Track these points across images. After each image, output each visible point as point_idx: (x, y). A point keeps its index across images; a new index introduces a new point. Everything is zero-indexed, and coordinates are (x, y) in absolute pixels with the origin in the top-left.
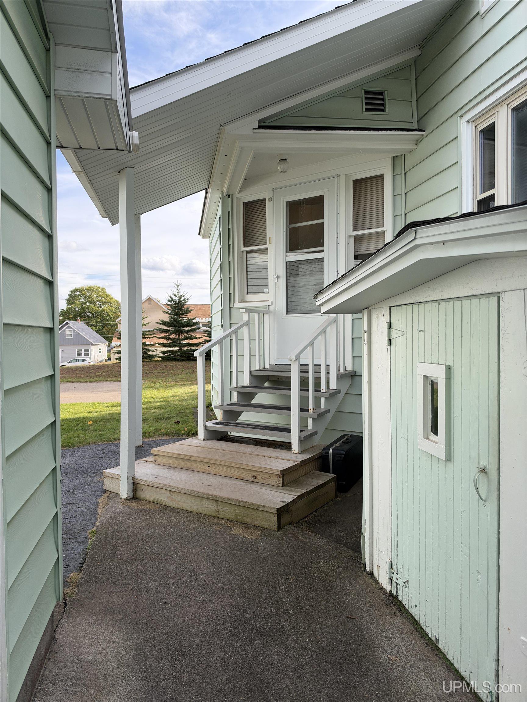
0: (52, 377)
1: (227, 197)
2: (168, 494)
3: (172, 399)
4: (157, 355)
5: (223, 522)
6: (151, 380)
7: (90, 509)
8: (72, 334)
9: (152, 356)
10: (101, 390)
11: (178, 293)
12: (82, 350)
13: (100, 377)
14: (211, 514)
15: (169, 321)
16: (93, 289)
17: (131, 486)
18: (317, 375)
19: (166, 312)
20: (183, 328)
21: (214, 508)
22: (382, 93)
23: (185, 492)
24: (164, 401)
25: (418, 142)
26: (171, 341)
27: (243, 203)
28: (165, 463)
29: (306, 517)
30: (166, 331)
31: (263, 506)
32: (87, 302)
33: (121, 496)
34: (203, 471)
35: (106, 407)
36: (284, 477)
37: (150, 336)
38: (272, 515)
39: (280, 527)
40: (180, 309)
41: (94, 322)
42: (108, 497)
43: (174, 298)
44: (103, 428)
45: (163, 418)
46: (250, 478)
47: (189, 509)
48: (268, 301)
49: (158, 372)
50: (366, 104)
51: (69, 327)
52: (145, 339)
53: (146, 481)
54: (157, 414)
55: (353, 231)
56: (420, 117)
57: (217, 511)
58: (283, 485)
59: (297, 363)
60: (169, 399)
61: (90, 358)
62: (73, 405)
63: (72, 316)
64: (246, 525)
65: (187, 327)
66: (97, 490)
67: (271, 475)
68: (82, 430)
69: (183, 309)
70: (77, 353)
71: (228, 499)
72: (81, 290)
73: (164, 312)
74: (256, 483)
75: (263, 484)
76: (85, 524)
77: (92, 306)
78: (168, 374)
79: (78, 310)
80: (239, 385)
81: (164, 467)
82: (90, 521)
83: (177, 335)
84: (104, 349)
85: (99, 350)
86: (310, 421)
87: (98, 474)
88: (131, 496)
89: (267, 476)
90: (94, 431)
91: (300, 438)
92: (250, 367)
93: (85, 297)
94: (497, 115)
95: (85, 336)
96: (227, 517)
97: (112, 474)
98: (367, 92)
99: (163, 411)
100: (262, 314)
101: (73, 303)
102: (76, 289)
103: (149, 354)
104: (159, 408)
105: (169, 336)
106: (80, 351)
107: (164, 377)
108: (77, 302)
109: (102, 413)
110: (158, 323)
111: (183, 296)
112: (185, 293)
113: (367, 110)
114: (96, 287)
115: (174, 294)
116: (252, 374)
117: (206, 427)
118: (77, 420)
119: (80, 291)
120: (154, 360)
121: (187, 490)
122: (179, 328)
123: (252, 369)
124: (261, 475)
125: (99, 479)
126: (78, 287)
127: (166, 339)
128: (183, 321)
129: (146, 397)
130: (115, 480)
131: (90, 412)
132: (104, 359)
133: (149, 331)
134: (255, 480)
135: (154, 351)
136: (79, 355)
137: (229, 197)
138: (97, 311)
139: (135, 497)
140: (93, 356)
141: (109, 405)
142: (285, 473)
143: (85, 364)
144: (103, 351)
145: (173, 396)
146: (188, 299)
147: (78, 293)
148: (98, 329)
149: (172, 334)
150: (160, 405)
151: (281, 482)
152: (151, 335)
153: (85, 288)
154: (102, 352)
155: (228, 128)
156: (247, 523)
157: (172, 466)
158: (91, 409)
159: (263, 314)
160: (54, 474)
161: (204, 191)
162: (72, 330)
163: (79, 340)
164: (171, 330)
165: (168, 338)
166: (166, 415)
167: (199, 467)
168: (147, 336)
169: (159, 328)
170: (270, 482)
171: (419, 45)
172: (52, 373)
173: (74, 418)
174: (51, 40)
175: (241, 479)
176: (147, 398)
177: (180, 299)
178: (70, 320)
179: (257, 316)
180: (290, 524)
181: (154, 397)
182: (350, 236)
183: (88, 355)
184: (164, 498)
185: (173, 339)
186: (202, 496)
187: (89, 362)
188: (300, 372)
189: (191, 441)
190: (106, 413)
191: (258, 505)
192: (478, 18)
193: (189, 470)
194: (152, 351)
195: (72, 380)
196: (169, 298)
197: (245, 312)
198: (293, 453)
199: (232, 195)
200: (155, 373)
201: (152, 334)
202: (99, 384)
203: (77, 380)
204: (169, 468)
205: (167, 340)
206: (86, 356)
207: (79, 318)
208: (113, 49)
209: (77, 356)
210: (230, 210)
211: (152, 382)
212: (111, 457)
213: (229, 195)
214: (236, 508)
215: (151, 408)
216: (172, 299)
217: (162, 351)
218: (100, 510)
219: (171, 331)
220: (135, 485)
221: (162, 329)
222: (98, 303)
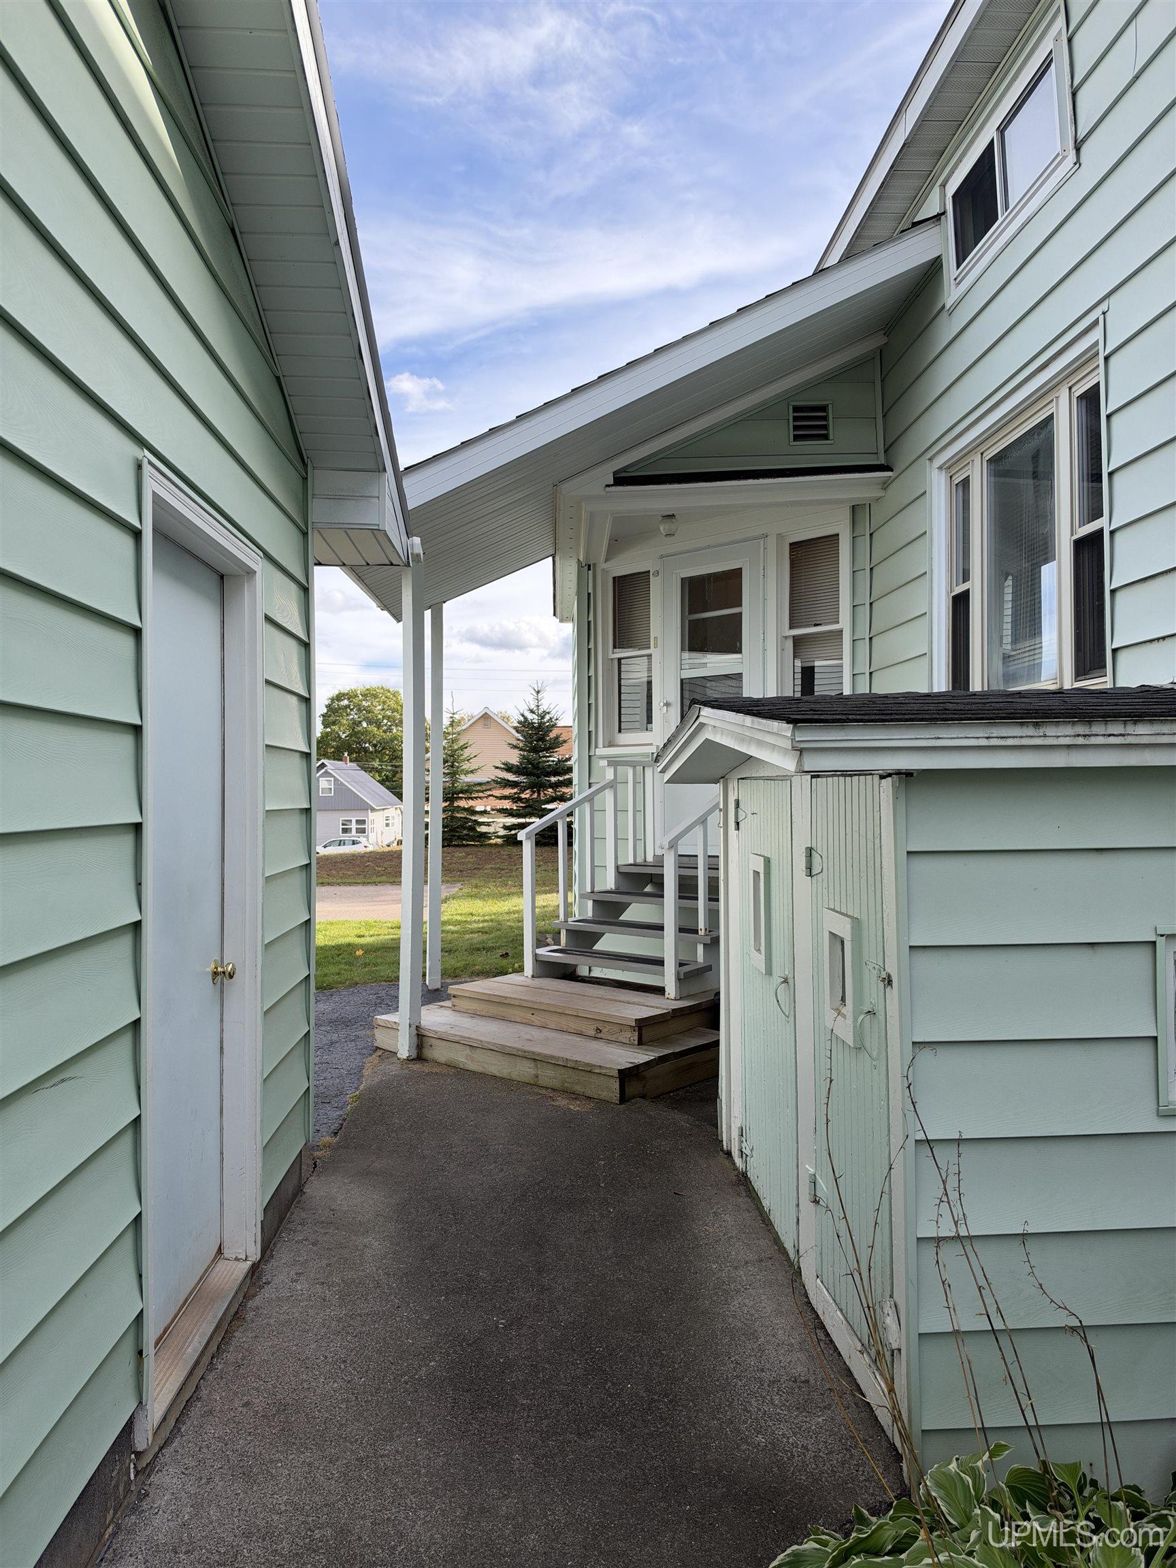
0: (308, 866)
1: (587, 567)
2: (468, 1051)
3: (507, 917)
4: (494, 833)
5: (544, 1092)
6: (474, 881)
7: (352, 1071)
8: (332, 787)
9: (485, 836)
10: (383, 898)
11: (538, 706)
12: (351, 820)
13: (382, 875)
14: (527, 1082)
15: (518, 764)
16: (374, 693)
17: (415, 1039)
18: (713, 873)
19: (513, 745)
20: (548, 778)
21: (533, 1072)
22: (824, 408)
23: (492, 1048)
24: (492, 921)
25: (885, 485)
26: (521, 805)
27: (614, 578)
28: (468, 1009)
29: (671, 1092)
30: (514, 784)
31: (600, 1066)
32: (364, 720)
33: (399, 1056)
34: (524, 1021)
35: (388, 928)
36: (641, 1030)
37: (481, 795)
38: (612, 1081)
39: (623, 1099)
40: (542, 739)
41: (376, 764)
42: (380, 1056)
43: (530, 716)
44: (380, 960)
45: (484, 948)
46: (592, 1033)
47: (497, 1074)
48: (652, 744)
49: (492, 868)
50: (796, 428)
51: (327, 774)
52: (472, 800)
53: (436, 1032)
54: (475, 941)
55: (790, 628)
56: (888, 445)
57: (537, 1077)
58: (640, 1043)
59: (672, 852)
60: (500, 918)
61: (367, 837)
62: (332, 924)
63: (333, 750)
64: (574, 1095)
65: (554, 777)
66: (365, 1048)
67: (622, 1026)
68: (346, 964)
69: (548, 738)
70: (341, 827)
71: (552, 1057)
72: (350, 696)
73: (510, 744)
74: (601, 1040)
75: (610, 1041)
76: (344, 1088)
77: (373, 729)
78: (511, 870)
79: (346, 737)
80: (596, 889)
81: (466, 1015)
82: (351, 1085)
83: (534, 792)
84: (396, 817)
85: (386, 820)
86: (700, 948)
87: (367, 1026)
88: (414, 1055)
89: (616, 1028)
90: (366, 965)
91: (678, 974)
92: (616, 858)
93: (359, 710)
94: (972, 467)
95: (359, 792)
96: (550, 1085)
97: (388, 1021)
98: (796, 409)
99: (485, 937)
100: (642, 767)
101: (334, 723)
102: (340, 693)
103: (478, 830)
104: (479, 931)
105: (519, 793)
106: (348, 823)
107: (500, 878)
108: (345, 722)
109: (381, 937)
110: (497, 768)
111: (548, 713)
112: (552, 707)
113: (796, 438)
114: (382, 688)
115: (530, 710)
116: (621, 871)
117: (536, 956)
118: (338, 948)
119: (349, 699)
120: (489, 844)
121: (494, 1044)
122: (538, 777)
123: (620, 863)
124: (608, 1027)
125: (368, 1032)
126: (345, 689)
127: (513, 799)
128: (548, 764)
129: (460, 912)
130: (392, 1031)
131: (360, 936)
132: (395, 839)
133: (480, 784)
134: (599, 1035)
135: (489, 826)
136: (345, 831)
137: (589, 569)
138: (384, 739)
139: (419, 1056)
140: (373, 834)
141: (394, 925)
142: (642, 1025)
143: (358, 849)
144: (393, 825)
145: (508, 913)
146: (557, 719)
147: (345, 702)
148: (385, 777)
149: (525, 790)
150: (483, 928)
151: (636, 1038)
152: (483, 791)
153: (359, 692)
154: (390, 825)
155: (565, 487)
156: (578, 1093)
157: (478, 1013)
158: (363, 931)
159: (644, 767)
160: (307, 982)
161: (551, 558)
162: (332, 779)
163: (347, 801)
164: (524, 782)
165: (516, 798)
166: (490, 944)
167: (518, 1014)
168: (476, 795)
169: (500, 778)
170: (621, 1039)
171: (883, 329)
172: (307, 862)
173: (333, 944)
174: (309, 466)
175: (580, 1034)
176: (461, 915)
177: (541, 720)
178: (329, 758)
179: (630, 771)
180: (644, 1097)
181: (474, 912)
182: (786, 637)
183: (363, 831)
184: (461, 1057)
185: (527, 800)
186: (515, 1053)
187: (366, 847)
188: (679, 867)
189: (513, 978)
190: (387, 937)
191: (593, 1066)
192: (944, 314)
193: (503, 1019)
194: (486, 825)
195: (330, 880)
196: (520, 716)
197: (608, 765)
198: (668, 998)
199: (595, 564)
200: (486, 869)
201: (486, 790)
202: (380, 888)
203: (339, 881)
204: (474, 1016)
205: (516, 802)
206: (359, 833)
207: (346, 754)
208: (381, 468)
209: (342, 833)
210: (591, 591)
211: (476, 887)
212: (390, 1004)
213: (589, 566)
214: (563, 1071)
215: (465, 932)
216: (526, 718)
217: (507, 825)
218: (366, 1073)
219: (522, 784)
220: (421, 1038)
221: (505, 780)
222: (385, 721)
